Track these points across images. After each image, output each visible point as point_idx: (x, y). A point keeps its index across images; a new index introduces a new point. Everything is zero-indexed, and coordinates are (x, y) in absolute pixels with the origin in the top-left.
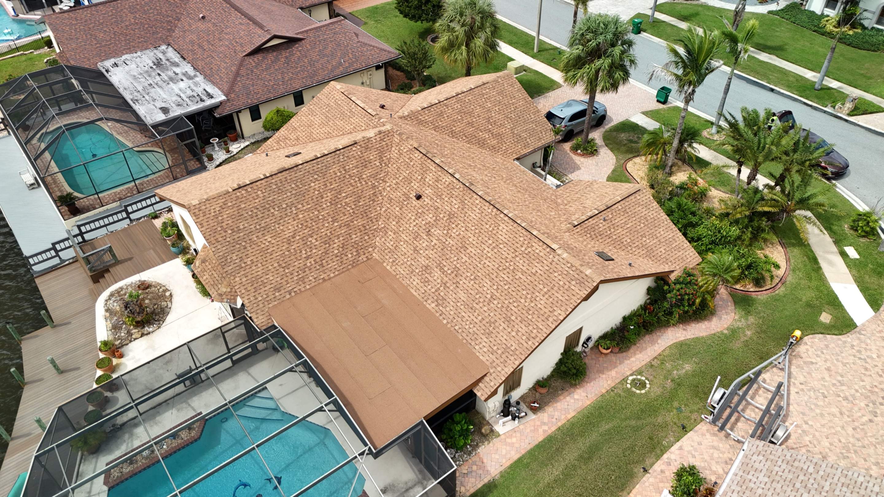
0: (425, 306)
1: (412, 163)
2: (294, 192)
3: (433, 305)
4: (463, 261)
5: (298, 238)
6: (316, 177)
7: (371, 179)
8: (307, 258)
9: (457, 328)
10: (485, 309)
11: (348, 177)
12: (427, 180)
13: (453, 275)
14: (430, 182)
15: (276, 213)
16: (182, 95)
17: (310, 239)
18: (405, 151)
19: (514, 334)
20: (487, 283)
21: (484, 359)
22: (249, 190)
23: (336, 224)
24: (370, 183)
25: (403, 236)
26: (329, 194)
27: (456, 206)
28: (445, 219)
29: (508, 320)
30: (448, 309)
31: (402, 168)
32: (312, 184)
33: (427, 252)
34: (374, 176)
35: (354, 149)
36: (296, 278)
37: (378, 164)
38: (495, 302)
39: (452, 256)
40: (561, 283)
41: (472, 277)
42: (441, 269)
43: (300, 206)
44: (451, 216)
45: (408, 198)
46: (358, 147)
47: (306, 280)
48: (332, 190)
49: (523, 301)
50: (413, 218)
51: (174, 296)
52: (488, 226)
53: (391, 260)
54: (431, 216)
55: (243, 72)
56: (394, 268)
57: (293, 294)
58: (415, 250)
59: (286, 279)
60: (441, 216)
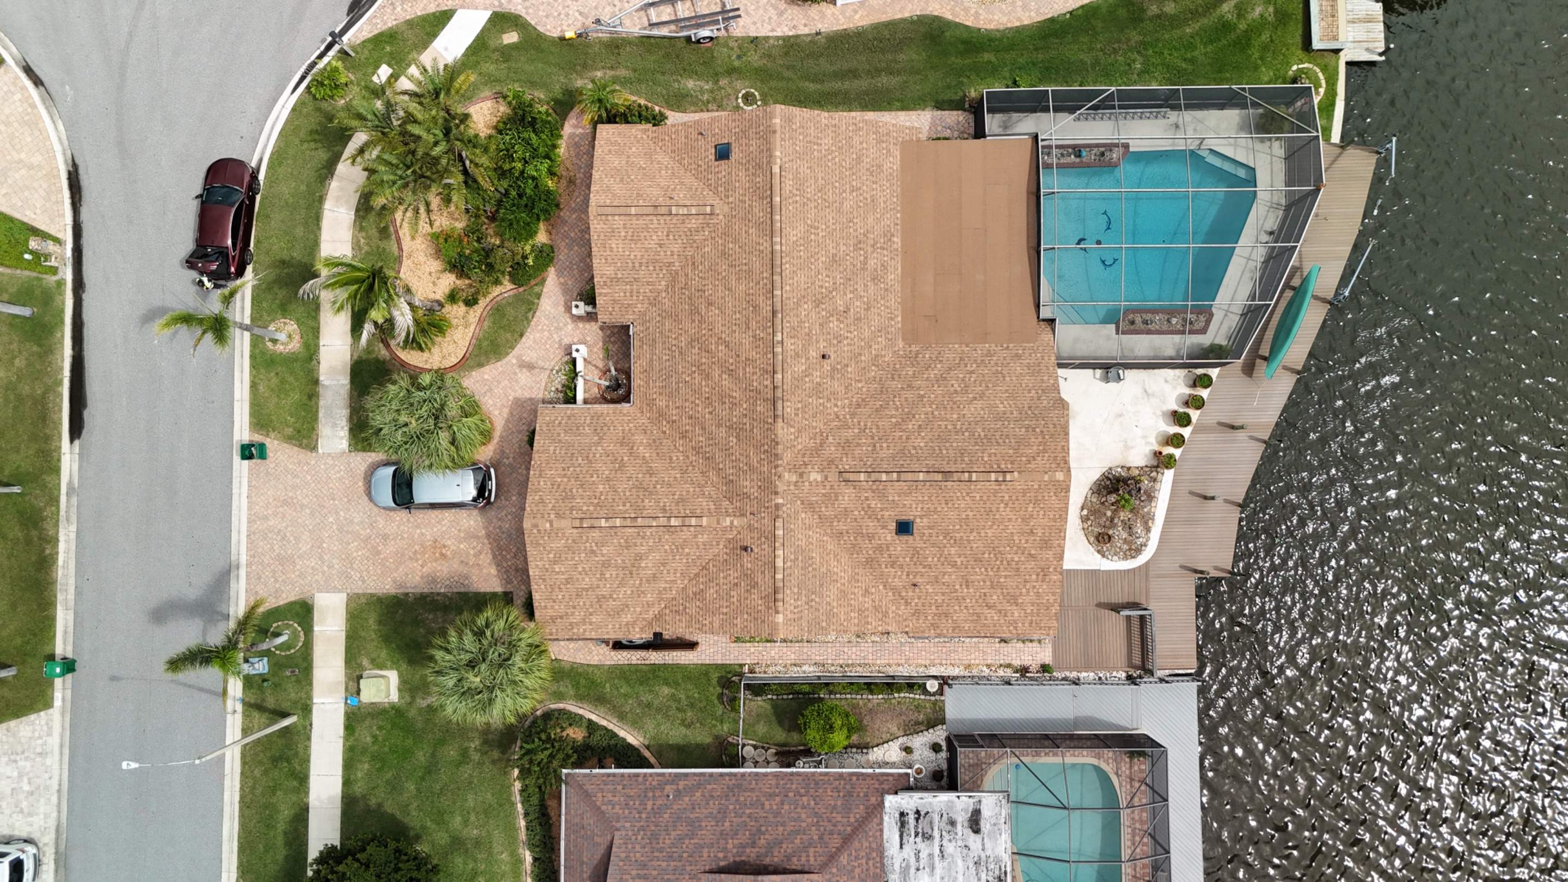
0: (902, 246)
1: (800, 406)
2: (948, 444)
3: (895, 239)
4: (844, 248)
5: (971, 396)
6: (913, 452)
7: (850, 424)
8: (972, 372)
9: (895, 200)
10: (865, 188)
11: (876, 438)
12: (803, 368)
13: (861, 246)
14: (803, 361)
15: (979, 430)
16: (937, 851)
17: (959, 389)
18: (792, 430)
19: (865, 145)
20: (847, 205)
21: (898, 153)
22: (995, 466)
23: (922, 393)
24: (855, 420)
25: (866, 334)
26: (910, 427)
27: (806, 306)
28: (824, 306)
29: (859, 160)
30: (888, 222)
31: (811, 413)
32: (922, 444)
33: (862, 293)
34: (845, 426)
35: (847, 467)
36: (995, 358)
37: (830, 438)
38: (854, 183)
39: (848, 263)
40: (801, 137)
41: (851, 224)
42: (865, 263)
43: (949, 427)
44: (818, 303)
45: (834, 369)
46: (840, 467)
47: (985, 352)
48: (904, 431)
49: (837, 160)
50: (845, 342)
51: (1080, 505)
52: (802, 253)
53: (893, 323)
54: (831, 325)
55: (836, 842)
56: (896, 313)
57: (1005, 345)
58: (867, 309)
59: (1005, 362)
60: (824, 313)
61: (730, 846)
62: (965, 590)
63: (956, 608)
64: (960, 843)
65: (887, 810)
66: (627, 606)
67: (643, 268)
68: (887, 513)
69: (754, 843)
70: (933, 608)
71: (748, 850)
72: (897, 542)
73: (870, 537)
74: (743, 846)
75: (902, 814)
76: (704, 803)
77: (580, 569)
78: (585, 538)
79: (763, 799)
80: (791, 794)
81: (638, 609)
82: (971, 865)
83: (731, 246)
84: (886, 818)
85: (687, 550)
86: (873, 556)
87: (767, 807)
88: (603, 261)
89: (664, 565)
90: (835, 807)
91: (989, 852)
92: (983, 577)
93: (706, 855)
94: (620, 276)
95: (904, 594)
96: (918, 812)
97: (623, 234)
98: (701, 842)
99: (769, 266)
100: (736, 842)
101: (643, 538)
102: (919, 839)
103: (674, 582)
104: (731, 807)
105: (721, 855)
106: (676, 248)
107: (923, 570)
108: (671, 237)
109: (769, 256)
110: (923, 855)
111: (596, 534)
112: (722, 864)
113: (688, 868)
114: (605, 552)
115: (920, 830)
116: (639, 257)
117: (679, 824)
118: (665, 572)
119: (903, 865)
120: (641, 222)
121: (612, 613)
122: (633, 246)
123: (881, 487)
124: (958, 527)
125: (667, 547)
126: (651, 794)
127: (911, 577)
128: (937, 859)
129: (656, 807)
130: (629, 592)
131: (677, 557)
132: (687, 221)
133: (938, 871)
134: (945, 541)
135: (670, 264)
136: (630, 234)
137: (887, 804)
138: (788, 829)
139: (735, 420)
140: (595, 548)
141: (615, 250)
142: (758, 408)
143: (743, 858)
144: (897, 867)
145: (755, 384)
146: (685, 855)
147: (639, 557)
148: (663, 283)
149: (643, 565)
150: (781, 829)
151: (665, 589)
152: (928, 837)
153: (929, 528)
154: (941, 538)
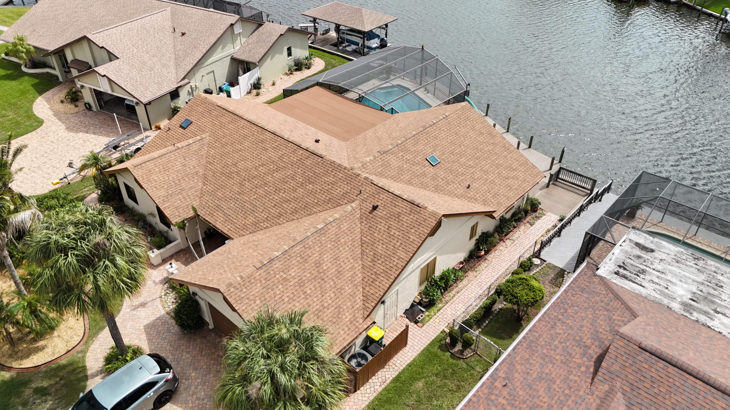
1: (327, 153)
12: (312, 144)
14: (309, 143)
29: (255, 107)
49: (245, 105)
61: (579, 361)
62: (490, 176)
63: (497, 188)
64: (658, 261)
65: (608, 277)
66: (339, 307)
67: (182, 182)
68: (418, 158)
69: (586, 346)
70: (488, 194)
71: (591, 351)
72: (438, 170)
73: (424, 175)
74: (584, 355)
75: (617, 273)
76: (528, 366)
77: (287, 299)
78: (272, 272)
79: (552, 332)
80: (560, 317)
81: (349, 304)
82: (677, 264)
83: (224, 140)
84: (614, 281)
85: (342, 241)
86: (436, 184)
87: (561, 331)
88: (154, 189)
89: (337, 259)
90: (588, 298)
91: (673, 254)
92: (489, 165)
93: (576, 378)
94: (171, 192)
95: (469, 196)
96: (620, 267)
97: (157, 170)
98: (562, 377)
99: (253, 126)
100: (577, 356)
101: (310, 249)
102: (642, 276)
103: (352, 268)
104: (545, 351)
105: (583, 369)
106: (194, 162)
107: (463, 178)
108: (187, 159)
109: (248, 124)
110: (656, 280)
111: (277, 264)
112: (592, 370)
113: (581, 393)
114: (293, 274)
115: (634, 272)
116: (175, 177)
117: (535, 387)
118: (342, 264)
119: (659, 293)
120: (164, 159)
121: (334, 320)
122: (167, 173)
123: (403, 147)
124: (453, 147)
125: (329, 246)
126: (493, 397)
127: (462, 184)
128: (663, 276)
129: (507, 397)
130: (332, 295)
131: (341, 249)
132: (191, 148)
133: (674, 280)
134: (456, 157)
135: (197, 173)
136: (161, 168)
137: (604, 275)
138: (588, 324)
139: (300, 180)
140: (284, 276)
141: (158, 180)
142: (308, 164)
143: (596, 356)
144: (658, 296)
145: (295, 160)
146: (567, 391)
147: (318, 264)
148: (200, 184)
149: (325, 268)
150: (584, 329)
151: (352, 276)
152: (643, 272)
153: (443, 154)
154: (452, 157)
